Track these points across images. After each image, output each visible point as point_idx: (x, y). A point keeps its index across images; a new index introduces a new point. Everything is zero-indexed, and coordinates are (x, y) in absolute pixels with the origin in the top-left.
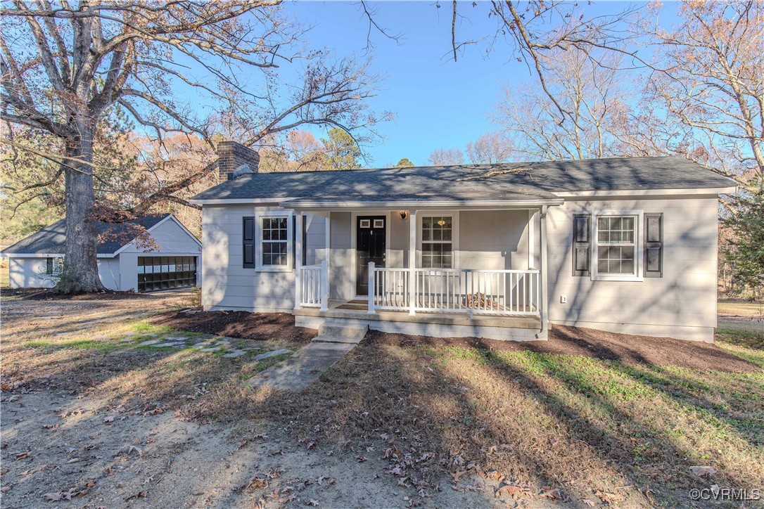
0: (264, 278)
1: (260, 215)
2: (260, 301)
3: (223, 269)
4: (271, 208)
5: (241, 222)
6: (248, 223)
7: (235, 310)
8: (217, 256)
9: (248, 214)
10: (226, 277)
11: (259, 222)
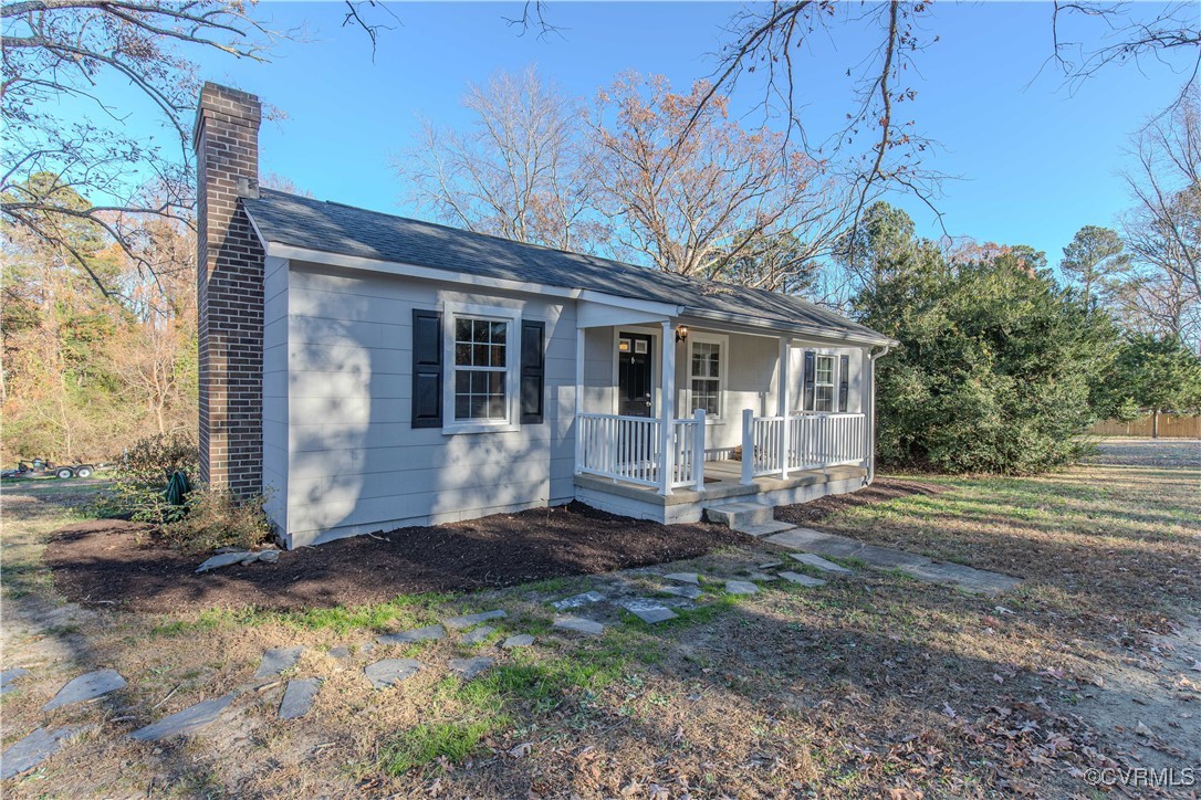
0: (457, 447)
1: (452, 308)
2: (447, 499)
3: (351, 435)
4: (477, 297)
5: (409, 322)
6: (426, 326)
7: (387, 529)
8: (334, 404)
9: (423, 302)
10: (361, 455)
11: (450, 324)
